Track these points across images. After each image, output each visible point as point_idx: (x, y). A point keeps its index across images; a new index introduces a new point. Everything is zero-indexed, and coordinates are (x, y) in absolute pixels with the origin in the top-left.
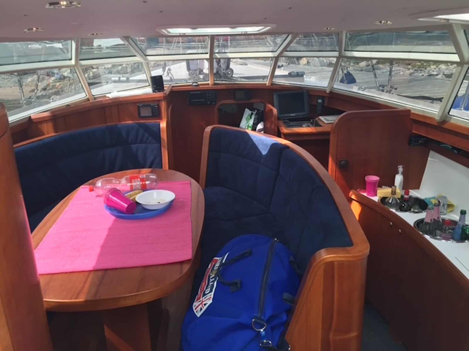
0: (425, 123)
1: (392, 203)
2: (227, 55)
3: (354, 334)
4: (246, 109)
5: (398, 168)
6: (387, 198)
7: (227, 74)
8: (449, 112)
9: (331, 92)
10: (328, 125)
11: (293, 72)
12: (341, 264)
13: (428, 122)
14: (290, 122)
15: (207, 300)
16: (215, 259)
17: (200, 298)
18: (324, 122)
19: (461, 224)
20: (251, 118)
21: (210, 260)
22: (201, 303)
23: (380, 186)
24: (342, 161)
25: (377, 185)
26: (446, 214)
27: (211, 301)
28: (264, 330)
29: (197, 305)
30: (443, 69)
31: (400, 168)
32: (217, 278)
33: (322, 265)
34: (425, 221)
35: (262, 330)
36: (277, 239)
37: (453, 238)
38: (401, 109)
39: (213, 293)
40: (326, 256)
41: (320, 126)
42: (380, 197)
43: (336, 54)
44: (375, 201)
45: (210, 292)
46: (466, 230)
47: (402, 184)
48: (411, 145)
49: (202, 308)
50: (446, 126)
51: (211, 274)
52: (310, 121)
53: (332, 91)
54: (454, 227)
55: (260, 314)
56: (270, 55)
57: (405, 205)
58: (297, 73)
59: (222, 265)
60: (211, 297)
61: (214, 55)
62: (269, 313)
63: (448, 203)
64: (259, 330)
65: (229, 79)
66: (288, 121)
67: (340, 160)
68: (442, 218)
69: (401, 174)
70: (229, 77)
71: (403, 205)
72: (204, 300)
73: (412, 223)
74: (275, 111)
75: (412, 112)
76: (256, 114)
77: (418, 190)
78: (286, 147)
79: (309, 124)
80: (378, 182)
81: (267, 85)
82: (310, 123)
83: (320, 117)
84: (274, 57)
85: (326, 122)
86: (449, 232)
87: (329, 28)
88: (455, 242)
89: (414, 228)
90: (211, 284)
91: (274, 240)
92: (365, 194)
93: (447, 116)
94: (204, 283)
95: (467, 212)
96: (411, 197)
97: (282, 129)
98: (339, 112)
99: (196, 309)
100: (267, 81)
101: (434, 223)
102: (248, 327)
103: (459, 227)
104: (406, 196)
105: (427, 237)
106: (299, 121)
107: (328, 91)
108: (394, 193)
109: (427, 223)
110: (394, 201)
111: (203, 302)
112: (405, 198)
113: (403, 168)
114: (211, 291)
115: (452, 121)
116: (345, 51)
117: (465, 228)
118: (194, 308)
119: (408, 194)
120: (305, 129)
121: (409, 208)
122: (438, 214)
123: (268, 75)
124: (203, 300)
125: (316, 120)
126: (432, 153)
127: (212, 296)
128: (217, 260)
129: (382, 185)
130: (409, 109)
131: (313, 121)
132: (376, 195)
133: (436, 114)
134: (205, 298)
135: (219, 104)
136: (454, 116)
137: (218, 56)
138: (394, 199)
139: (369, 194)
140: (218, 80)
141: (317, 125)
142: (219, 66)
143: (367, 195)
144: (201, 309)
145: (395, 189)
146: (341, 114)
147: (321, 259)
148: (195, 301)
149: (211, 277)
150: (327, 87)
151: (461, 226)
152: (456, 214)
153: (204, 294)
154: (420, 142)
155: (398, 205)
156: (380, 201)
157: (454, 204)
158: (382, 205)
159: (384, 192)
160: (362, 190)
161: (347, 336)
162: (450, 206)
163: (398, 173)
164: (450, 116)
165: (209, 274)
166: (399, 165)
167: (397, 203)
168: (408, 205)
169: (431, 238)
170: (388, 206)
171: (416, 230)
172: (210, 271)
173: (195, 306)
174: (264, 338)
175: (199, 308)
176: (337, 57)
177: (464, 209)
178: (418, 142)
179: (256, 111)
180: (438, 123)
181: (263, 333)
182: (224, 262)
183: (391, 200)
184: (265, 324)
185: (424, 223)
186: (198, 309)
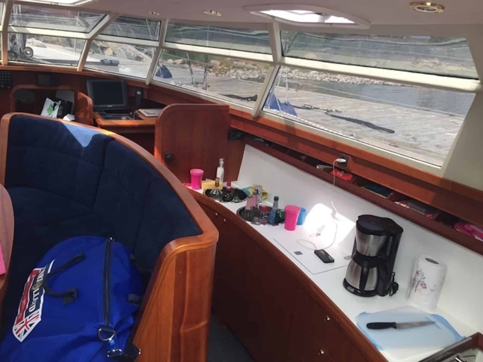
0: (242, 118)
1: (216, 194)
2: (27, 30)
3: (204, 323)
4: (47, 99)
5: (219, 161)
6: (211, 190)
7: (25, 53)
8: (263, 108)
9: (150, 85)
10: (149, 118)
11: (106, 60)
12: (193, 253)
13: (244, 117)
14: (107, 114)
15: (33, 319)
16: (35, 271)
17: (22, 319)
18: (144, 116)
19: (275, 209)
20: (54, 110)
21: (29, 272)
22: (26, 325)
23: (204, 179)
24: (168, 155)
25: (201, 178)
26: (261, 202)
27: (39, 319)
28: (113, 338)
29: (19, 328)
30: (240, 74)
31: (221, 161)
32: (44, 291)
33: (173, 257)
34: (247, 208)
35: (110, 339)
36: (113, 239)
37: (269, 223)
38: (220, 104)
39: (40, 310)
40: (177, 247)
41: (140, 119)
42: (204, 190)
43: (156, 44)
44: (200, 194)
45: (35, 309)
46: (279, 214)
47: (223, 176)
48: (231, 139)
49: (27, 329)
50: (260, 121)
51: (33, 289)
52: (129, 113)
53: (152, 83)
54: (269, 212)
55: (106, 321)
56: (83, 36)
57: (227, 196)
58: (111, 61)
59: (46, 276)
60: (38, 315)
61: (9, 27)
62: (116, 319)
63: (263, 192)
64: (107, 340)
65: (28, 60)
66: (105, 113)
67: (166, 153)
68: (260, 206)
69: (222, 167)
70: (28, 58)
71: (226, 196)
72: (28, 321)
73: (235, 212)
74: (90, 101)
75: (231, 107)
76: (60, 105)
77: (236, 182)
78: (112, 139)
79: (128, 117)
80: (202, 175)
81: (78, 70)
82: (128, 115)
83: (140, 110)
84: (86, 39)
85: (147, 115)
86: (265, 218)
87: (154, 13)
88: (271, 225)
89: (237, 216)
90: (34, 300)
91: (109, 240)
92: (191, 188)
93: (261, 112)
94: (24, 302)
95: (279, 198)
96: (232, 188)
97: (99, 121)
98: (161, 106)
99: (17, 333)
100: (77, 66)
101: (253, 210)
102: (95, 339)
103: (273, 212)
104: (228, 187)
105: (249, 223)
106: (118, 113)
107: (147, 83)
108: (217, 185)
109: (247, 211)
110: (218, 193)
111: (27, 323)
112: (228, 189)
113: (223, 161)
114: (37, 307)
115: (265, 117)
116: (166, 41)
117: (279, 212)
118: (14, 332)
119: (230, 185)
120: (124, 122)
121: (231, 199)
122: (256, 202)
123: (78, 60)
124: (26, 320)
125: (136, 113)
126: (247, 147)
127: (40, 313)
128: (39, 271)
129: (206, 178)
130: (227, 104)
131: (133, 114)
132: (201, 188)
133: (252, 110)
134: (29, 318)
135: (15, 89)
136: (267, 112)
137: (14, 29)
138: (217, 191)
139: (194, 187)
140: (13, 59)
141: (137, 118)
142: (13, 43)
143: (192, 188)
144: (25, 331)
145: (219, 182)
146: (163, 108)
147: (173, 251)
148: (15, 323)
149: (34, 292)
150: (146, 79)
151: (275, 211)
152: (270, 201)
153: (28, 314)
154: (237, 136)
155: (221, 196)
156: (205, 194)
157: (267, 192)
158: (206, 197)
159: (208, 184)
160: (187, 184)
161: (197, 327)
162: (264, 194)
163: (219, 166)
164: (263, 112)
165: (31, 289)
166: (220, 158)
167: (220, 194)
168: (230, 195)
169: (252, 223)
170: (212, 197)
171: (238, 217)
172: (31, 285)
173: (16, 330)
174: (113, 347)
175: (22, 331)
176: (157, 47)
177: (277, 195)
178: (236, 137)
179: (60, 102)
180: (254, 118)
181: (113, 342)
182: (49, 272)
183: (215, 191)
184: (114, 331)
185: (245, 211)
186: (20, 332)
